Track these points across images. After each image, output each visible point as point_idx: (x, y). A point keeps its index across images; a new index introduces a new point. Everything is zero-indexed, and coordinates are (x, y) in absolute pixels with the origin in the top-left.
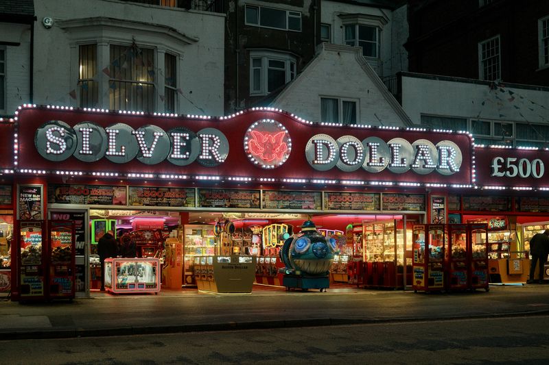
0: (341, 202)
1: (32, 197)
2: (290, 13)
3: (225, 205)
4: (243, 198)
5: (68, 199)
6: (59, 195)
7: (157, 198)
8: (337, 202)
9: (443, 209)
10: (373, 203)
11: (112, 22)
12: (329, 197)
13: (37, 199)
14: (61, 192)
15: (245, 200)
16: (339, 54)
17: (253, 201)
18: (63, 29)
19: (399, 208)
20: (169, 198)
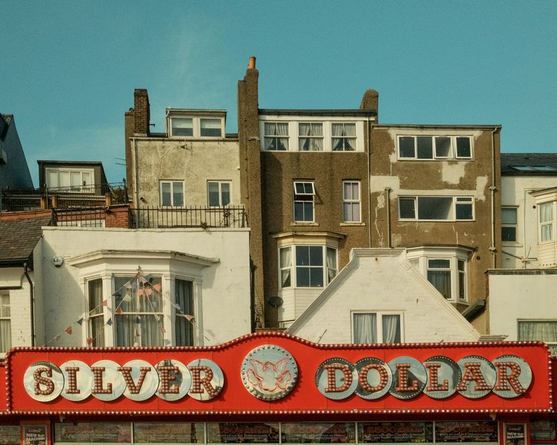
0: (380, 434)
1: (37, 437)
2: (458, 200)
3: (239, 440)
4: (259, 432)
5: (73, 437)
6: (65, 434)
7: (164, 434)
8: (375, 434)
9: (523, 439)
10: (424, 434)
11: (112, 254)
12: (365, 428)
13: (42, 439)
14: (66, 431)
15: (261, 434)
16: (376, 259)
17: (271, 435)
18: (73, 265)
19: (459, 439)
20: (177, 434)
